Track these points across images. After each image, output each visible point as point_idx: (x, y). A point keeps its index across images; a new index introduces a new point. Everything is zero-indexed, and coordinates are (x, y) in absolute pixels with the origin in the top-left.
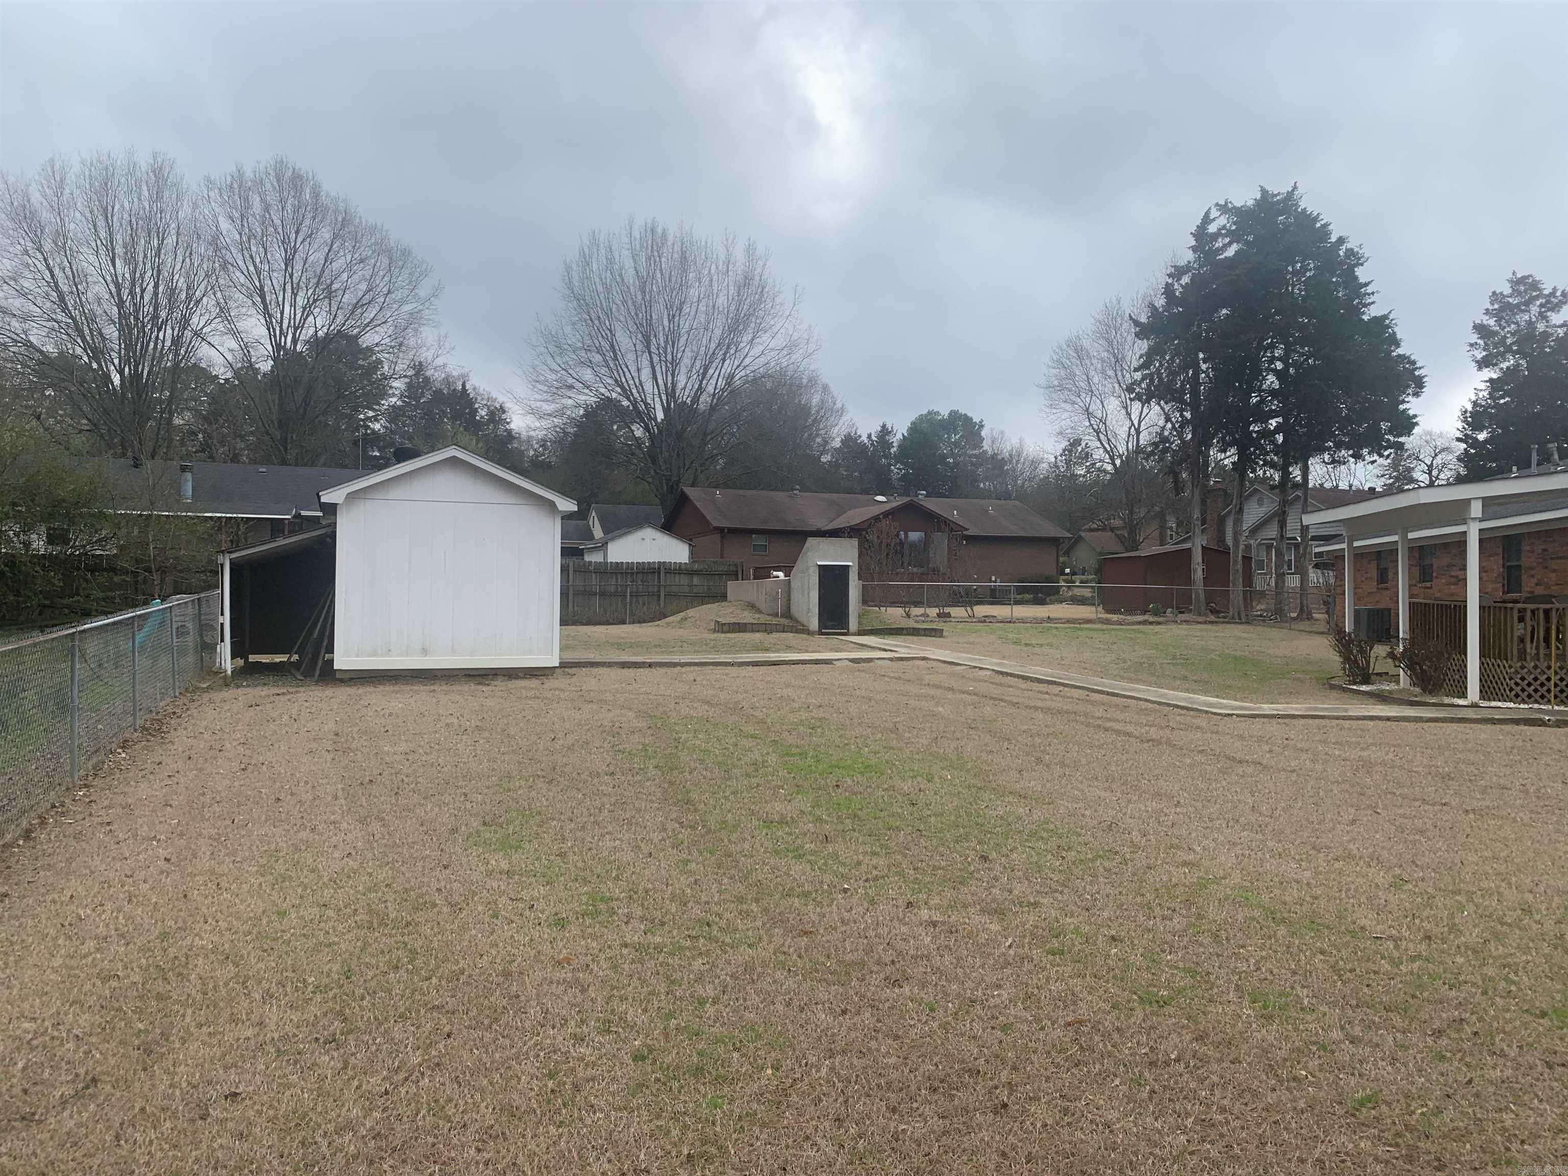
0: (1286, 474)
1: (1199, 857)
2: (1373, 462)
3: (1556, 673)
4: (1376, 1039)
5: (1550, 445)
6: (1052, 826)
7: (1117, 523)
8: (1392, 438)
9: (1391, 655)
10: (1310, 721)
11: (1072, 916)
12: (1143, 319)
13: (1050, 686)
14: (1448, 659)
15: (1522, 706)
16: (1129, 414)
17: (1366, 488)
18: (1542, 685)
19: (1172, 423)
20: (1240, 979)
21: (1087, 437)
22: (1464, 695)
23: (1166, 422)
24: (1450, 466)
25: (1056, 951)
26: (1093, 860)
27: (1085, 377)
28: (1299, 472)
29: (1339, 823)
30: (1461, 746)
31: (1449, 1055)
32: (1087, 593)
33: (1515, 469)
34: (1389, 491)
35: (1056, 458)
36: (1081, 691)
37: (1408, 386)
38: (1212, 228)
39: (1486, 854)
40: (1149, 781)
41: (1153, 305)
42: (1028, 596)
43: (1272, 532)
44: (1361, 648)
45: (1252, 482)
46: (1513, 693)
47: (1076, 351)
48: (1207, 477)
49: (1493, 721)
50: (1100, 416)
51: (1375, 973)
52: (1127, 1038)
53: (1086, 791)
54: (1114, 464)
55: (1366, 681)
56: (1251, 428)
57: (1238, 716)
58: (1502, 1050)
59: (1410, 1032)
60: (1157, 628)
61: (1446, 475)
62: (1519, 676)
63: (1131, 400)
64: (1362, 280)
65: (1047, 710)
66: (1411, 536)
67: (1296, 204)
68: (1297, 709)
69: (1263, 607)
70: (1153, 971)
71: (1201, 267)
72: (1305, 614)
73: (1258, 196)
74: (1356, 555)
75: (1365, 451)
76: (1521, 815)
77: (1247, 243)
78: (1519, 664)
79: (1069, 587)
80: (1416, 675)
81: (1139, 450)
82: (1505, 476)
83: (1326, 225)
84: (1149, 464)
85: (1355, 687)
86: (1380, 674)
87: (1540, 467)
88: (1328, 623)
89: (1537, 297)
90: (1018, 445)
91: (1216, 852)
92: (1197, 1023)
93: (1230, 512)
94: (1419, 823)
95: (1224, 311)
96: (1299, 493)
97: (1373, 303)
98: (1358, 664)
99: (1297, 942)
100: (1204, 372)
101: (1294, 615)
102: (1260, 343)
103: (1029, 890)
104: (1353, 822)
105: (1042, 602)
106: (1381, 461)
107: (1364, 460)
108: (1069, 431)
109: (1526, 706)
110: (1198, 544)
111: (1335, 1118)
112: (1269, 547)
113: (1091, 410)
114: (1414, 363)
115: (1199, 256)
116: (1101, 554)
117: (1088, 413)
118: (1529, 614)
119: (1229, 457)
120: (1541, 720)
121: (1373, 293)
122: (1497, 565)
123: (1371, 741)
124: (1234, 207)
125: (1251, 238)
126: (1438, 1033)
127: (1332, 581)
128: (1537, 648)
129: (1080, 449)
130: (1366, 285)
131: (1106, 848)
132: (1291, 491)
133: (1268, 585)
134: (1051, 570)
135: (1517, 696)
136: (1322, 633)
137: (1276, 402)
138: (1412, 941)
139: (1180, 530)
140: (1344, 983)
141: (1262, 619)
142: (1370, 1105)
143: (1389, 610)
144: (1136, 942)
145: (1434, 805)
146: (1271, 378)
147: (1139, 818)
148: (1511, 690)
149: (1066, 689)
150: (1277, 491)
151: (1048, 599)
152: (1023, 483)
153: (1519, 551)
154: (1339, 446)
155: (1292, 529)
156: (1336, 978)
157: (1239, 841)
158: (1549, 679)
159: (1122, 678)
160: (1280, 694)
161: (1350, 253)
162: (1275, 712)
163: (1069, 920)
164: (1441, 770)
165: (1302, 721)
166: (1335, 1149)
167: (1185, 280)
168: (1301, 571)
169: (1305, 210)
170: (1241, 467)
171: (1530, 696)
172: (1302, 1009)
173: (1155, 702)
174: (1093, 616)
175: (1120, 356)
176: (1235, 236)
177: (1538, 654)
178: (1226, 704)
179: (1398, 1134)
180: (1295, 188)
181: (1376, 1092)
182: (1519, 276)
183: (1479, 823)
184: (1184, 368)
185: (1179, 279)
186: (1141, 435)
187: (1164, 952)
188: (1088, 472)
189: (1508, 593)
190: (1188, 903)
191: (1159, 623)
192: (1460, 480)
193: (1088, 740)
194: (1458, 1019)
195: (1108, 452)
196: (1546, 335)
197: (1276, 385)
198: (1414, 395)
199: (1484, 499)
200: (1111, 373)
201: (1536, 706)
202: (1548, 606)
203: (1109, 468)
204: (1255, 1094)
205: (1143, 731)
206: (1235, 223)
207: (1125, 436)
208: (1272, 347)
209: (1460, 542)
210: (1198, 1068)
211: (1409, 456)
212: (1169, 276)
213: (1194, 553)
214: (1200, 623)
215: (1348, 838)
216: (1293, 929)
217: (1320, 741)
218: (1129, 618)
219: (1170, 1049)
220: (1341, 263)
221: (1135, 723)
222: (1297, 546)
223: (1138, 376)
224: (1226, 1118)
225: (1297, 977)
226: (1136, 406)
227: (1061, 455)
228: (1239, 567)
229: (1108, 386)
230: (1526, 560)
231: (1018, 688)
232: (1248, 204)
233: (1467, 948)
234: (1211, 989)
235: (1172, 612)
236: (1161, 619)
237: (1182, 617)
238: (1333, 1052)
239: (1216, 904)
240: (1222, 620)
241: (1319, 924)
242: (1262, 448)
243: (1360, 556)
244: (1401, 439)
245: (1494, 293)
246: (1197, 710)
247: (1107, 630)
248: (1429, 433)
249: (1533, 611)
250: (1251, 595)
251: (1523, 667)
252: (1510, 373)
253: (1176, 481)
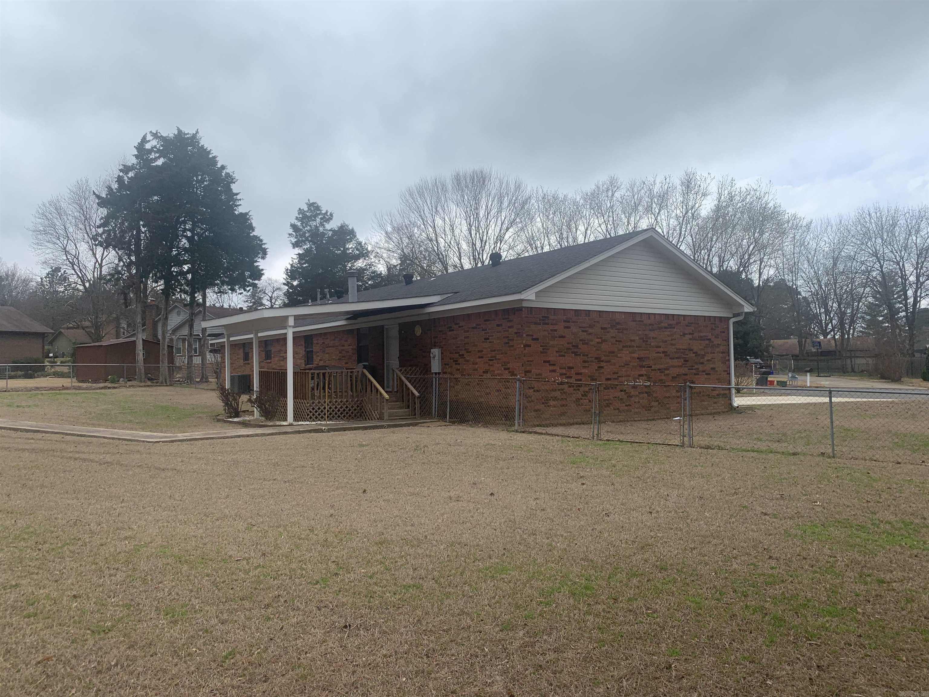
0: (193, 298)
1: (135, 532)
2: (241, 294)
3: (328, 405)
4: (235, 618)
5: (326, 290)
6: (32, 529)
7: (87, 324)
8: (251, 281)
9: (250, 400)
10: (206, 441)
11: (44, 588)
12: (104, 196)
13: (36, 434)
14: (279, 401)
15: (313, 423)
16: (94, 255)
17: (238, 307)
18: (322, 411)
19: (123, 262)
20: (159, 603)
21: (65, 267)
22: (286, 420)
23: (119, 261)
24: (281, 298)
25: (31, 614)
26: (61, 548)
27: (63, 227)
28: (201, 297)
29: (220, 498)
30: (284, 447)
31: (272, 616)
32: (65, 370)
33: (310, 301)
34: (250, 310)
35: (42, 279)
36: (58, 435)
37: (259, 253)
38: (148, 146)
39: (293, 503)
40: (104, 489)
41: (110, 187)
42: (20, 373)
43: (185, 331)
44: (234, 397)
45: (174, 302)
46: (309, 416)
47: (56, 209)
48: (146, 297)
49: (299, 432)
50: (74, 253)
51: (236, 580)
52: (82, 660)
53: (59, 501)
54: (84, 286)
55: (237, 416)
56: (172, 269)
57: (163, 442)
58: (298, 607)
59: (253, 609)
60: (114, 391)
61: (279, 303)
62: (312, 408)
63: (96, 245)
64: (235, 191)
65: (33, 451)
66: (260, 335)
67: (198, 142)
68: (198, 435)
69: (180, 376)
70: (102, 611)
71: (141, 168)
72: (204, 379)
73: (176, 133)
74: (231, 345)
75: (237, 287)
76: (311, 480)
77: (169, 159)
78: (311, 402)
79: (52, 366)
80: (263, 411)
81: (101, 277)
82: (306, 304)
83: (215, 157)
84: (108, 287)
85: (231, 420)
86: (244, 411)
87: (322, 301)
88: (217, 384)
89: (319, 214)
90: (12, 268)
91: (147, 528)
92: (129, 638)
93: (160, 319)
94: (261, 492)
95: (156, 198)
96: (201, 309)
97: (240, 205)
98: (233, 406)
99: (193, 573)
100: (143, 233)
101: (198, 380)
102: (178, 220)
103: (11, 577)
104: (227, 497)
105: (31, 377)
106: (245, 293)
107: (236, 292)
108: (51, 262)
109: (315, 423)
110: (140, 338)
111: (211, 671)
112: (184, 340)
113: (67, 249)
114: (261, 241)
115: (140, 162)
116: (74, 344)
117: (66, 252)
118: (316, 375)
119: (160, 285)
120: (321, 429)
121: (240, 200)
122: (302, 351)
123: (239, 449)
124: (161, 136)
125: (172, 156)
126: (267, 606)
127: (219, 359)
128: (320, 393)
129: (60, 274)
130: (237, 194)
131: (72, 537)
132: (196, 308)
133: (183, 362)
134: (39, 355)
135: (311, 418)
136: (214, 390)
137: (187, 255)
138: (255, 558)
139: (129, 329)
140: (219, 590)
141: (180, 383)
142: (231, 657)
143: (250, 375)
144: (90, 595)
145: (269, 481)
146: (184, 241)
147: (96, 514)
148: (308, 415)
149: (47, 435)
150: (188, 307)
151: (36, 375)
152: (17, 295)
153: (312, 343)
154: (223, 283)
155: (197, 330)
156: (214, 588)
157: (161, 518)
158: (325, 408)
159: (88, 425)
160: (189, 427)
161: (228, 175)
162: (185, 438)
163: (42, 591)
164: (273, 461)
165: (201, 442)
166: (210, 689)
167: (131, 174)
168: (202, 355)
169: (203, 146)
170: (167, 292)
171: (316, 418)
172: (195, 612)
173: (110, 438)
174: (69, 385)
175: (88, 216)
176: (162, 154)
177: (320, 396)
178: (157, 436)
179: (245, 669)
180: (197, 132)
181: (234, 649)
182: (311, 202)
183: (291, 487)
184: (131, 229)
185: (127, 173)
186: (103, 269)
187: (109, 597)
188: (66, 290)
189: (308, 364)
190: (127, 562)
191: (114, 388)
192: (285, 305)
193: (62, 468)
194: (277, 595)
195: (80, 278)
196: (323, 234)
197: (187, 245)
198: (262, 258)
199: (295, 316)
200: (81, 226)
201: (319, 422)
202: (324, 371)
203: (81, 288)
204: (165, 671)
205: (101, 457)
206: (162, 146)
207: (92, 268)
208: (184, 222)
209: (283, 339)
210: (130, 666)
211: (260, 291)
212: (121, 170)
213: (137, 343)
214: (142, 387)
215: (224, 506)
216: (191, 566)
217: (211, 452)
218: (95, 385)
219: (111, 659)
220: (224, 180)
221: (96, 453)
222: (200, 340)
223: (100, 230)
224: (146, 692)
225: (193, 594)
226: (99, 250)
227: (46, 277)
228: (166, 352)
229: (80, 236)
230: (315, 348)
231: (11, 437)
232: (170, 136)
233: (283, 556)
234: (140, 613)
235: (123, 381)
236: (116, 385)
237: (129, 383)
238: (212, 632)
239: (145, 559)
240: (155, 384)
241: (206, 559)
242: (178, 281)
243: (234, 346)
244: (256, 282)
245: (300, 209)
246: (137, 441)
247: (79, 393)
248: (270, 279)
249: (318, 374)
250: (173, 368)
251: (313, 403)
252: (308, 251)
253: (125, 299)
